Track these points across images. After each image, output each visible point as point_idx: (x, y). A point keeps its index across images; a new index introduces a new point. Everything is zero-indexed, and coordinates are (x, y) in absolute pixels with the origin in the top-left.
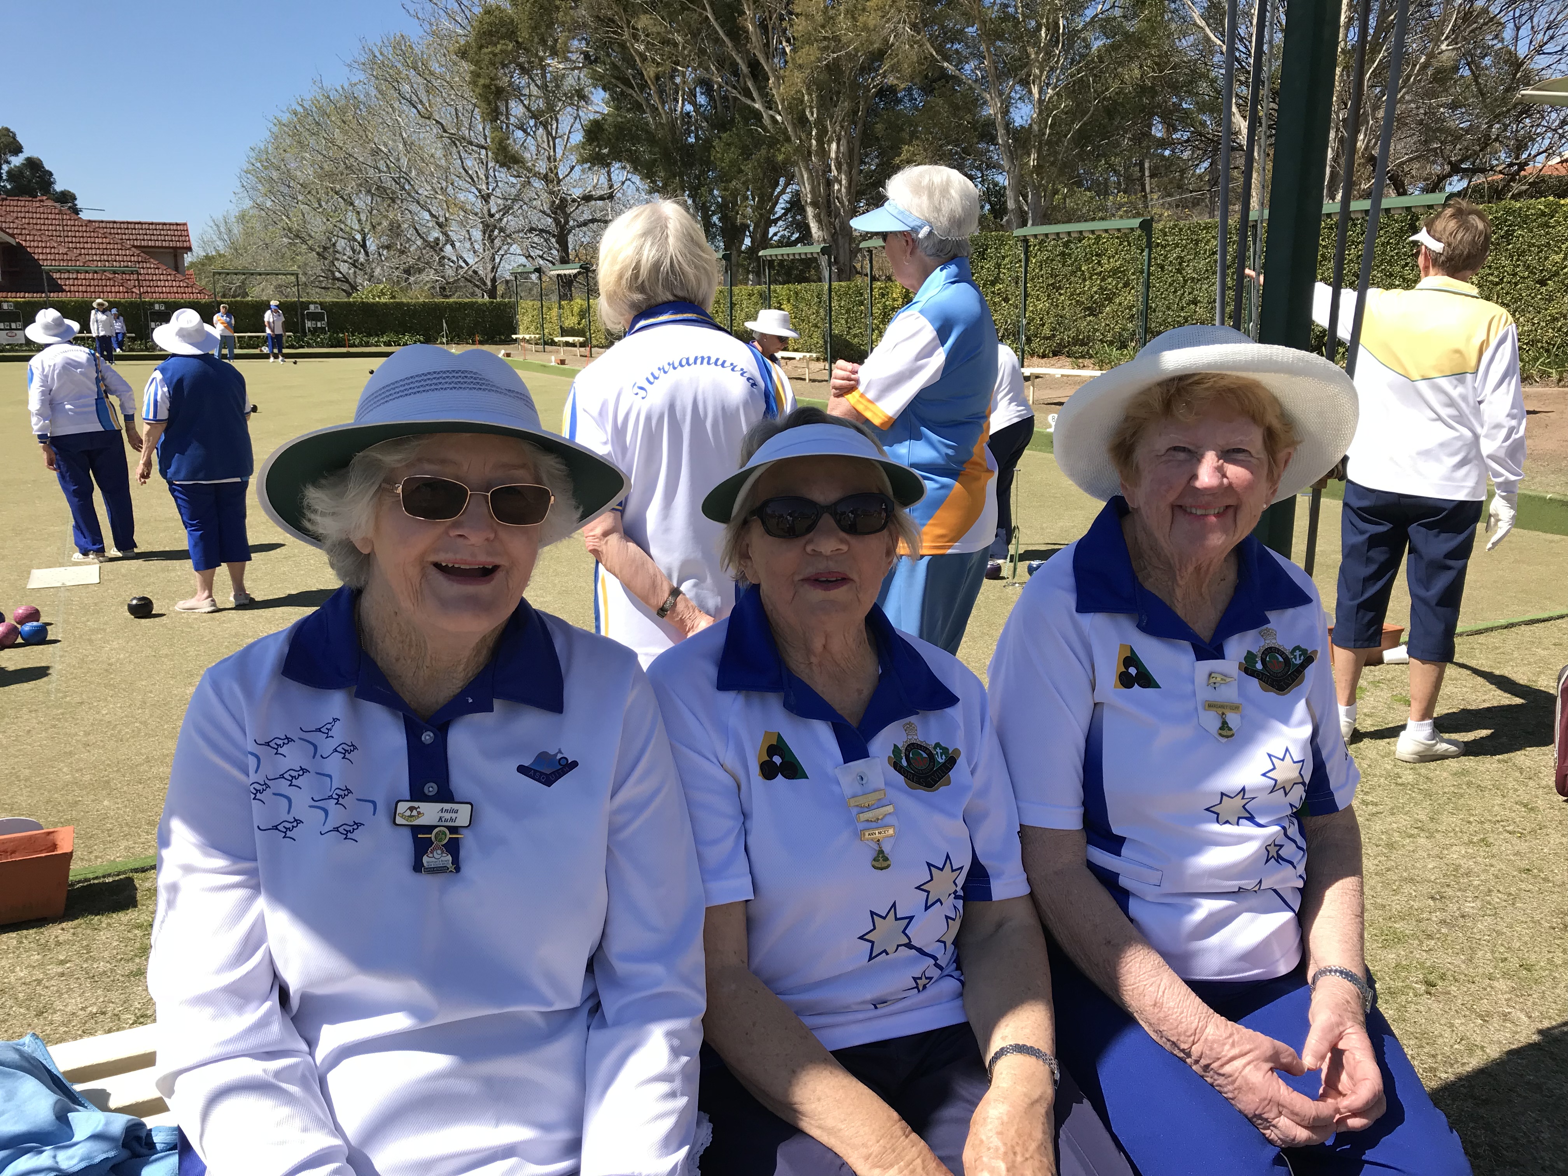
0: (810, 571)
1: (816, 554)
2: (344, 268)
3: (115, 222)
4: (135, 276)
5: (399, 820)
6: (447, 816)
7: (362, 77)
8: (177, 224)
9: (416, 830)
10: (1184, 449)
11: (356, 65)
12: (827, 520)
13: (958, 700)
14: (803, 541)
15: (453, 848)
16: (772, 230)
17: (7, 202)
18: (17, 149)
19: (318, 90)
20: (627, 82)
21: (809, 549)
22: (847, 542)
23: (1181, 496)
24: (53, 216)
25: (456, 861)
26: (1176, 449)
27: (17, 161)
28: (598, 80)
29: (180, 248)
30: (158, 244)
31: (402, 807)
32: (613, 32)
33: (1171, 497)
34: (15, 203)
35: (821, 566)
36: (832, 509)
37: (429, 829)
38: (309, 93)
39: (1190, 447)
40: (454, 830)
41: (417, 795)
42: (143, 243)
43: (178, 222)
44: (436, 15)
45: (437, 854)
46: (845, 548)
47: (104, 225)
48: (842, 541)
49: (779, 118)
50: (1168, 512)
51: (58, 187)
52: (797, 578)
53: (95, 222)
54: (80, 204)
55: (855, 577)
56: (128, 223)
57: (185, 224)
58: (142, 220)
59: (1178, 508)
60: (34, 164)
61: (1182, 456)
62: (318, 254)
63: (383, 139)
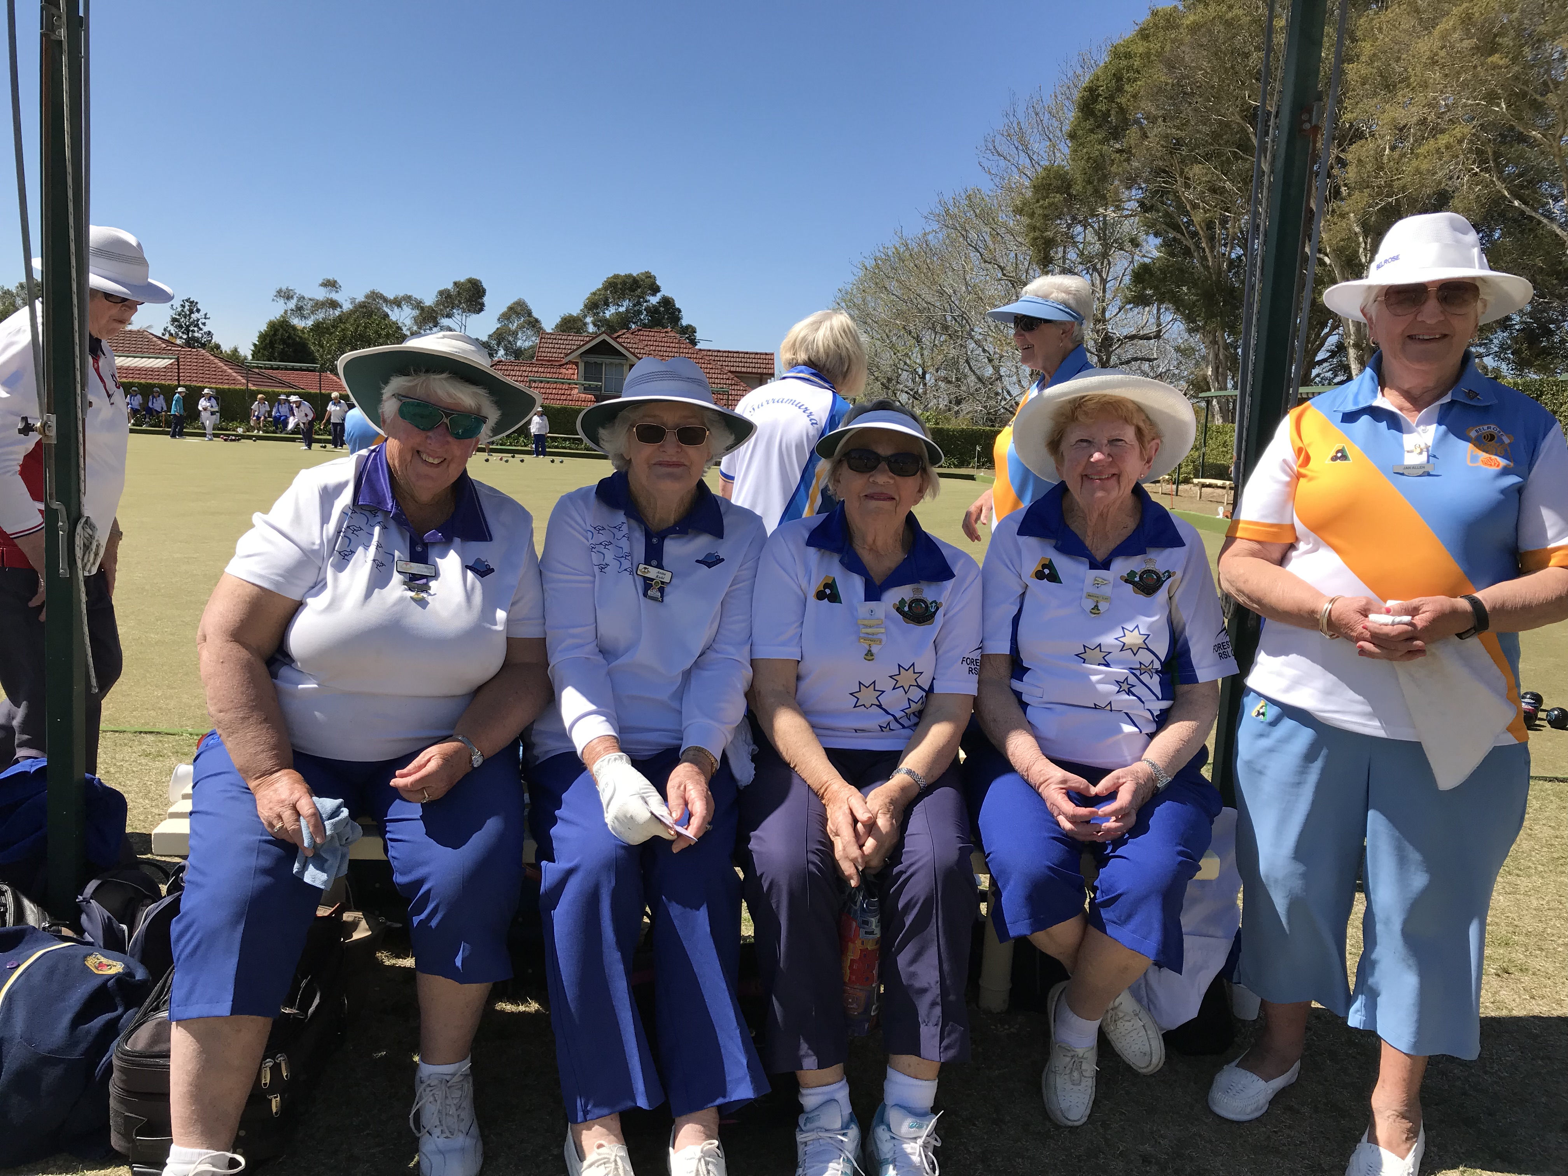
0: (869, 491)
1: (875, 483)
2: (903, 398)
3: (719, 351)
4: (725, 397)
5: (639, 573)
6: (660, 575)
7: (936, 227)
8: (766, 354)
9: (646, 579)
10: (1086, 441)
11: (932, 217)
12: (884, 465)
13: (954, 576)
14: (868, 475)
15: (661, 590)
16: (1314, 372)
17: (641, 333)
18: (655, 290)
19: (898, 239)
20: (1176, 227)
21: (871, 480)
22: (894, 478)
23: (1085, 468)
24: (673, 345)
25: (662, 596)
26: (1082, 441)
27: (654, 300)
28: (1152, 228)
29: (766, 374)
30: (749, 370)
31: (641, 566)
32: (1164, 182)
33: (1080, 469)
34: (647, 333)
35: (877, 490)
36: (888, 460)
37: (652, 580)
38: (892, 243)
39: (1090, 439)
40: (663, 583)
41: (647, 562)
42: (738, 369)
43: (767, 352)
44: (1009, 171)
45: (654, 591)
46: (892, 481)
47: (710, 353)
48: (891, 478)
49: (1327, 260)
50: (1079, 479)
51: (684, 322)
52: (862, 495)
53: (704, 350)
54: (698, 336)
55: (897, 498)
56: (729, 352)
57: (772, 354)
58: (740, 350)
59: (1085, 477)
60: (667, 302)
61: (1085, 444)
62: (882, 384)
63: (949, 282)
